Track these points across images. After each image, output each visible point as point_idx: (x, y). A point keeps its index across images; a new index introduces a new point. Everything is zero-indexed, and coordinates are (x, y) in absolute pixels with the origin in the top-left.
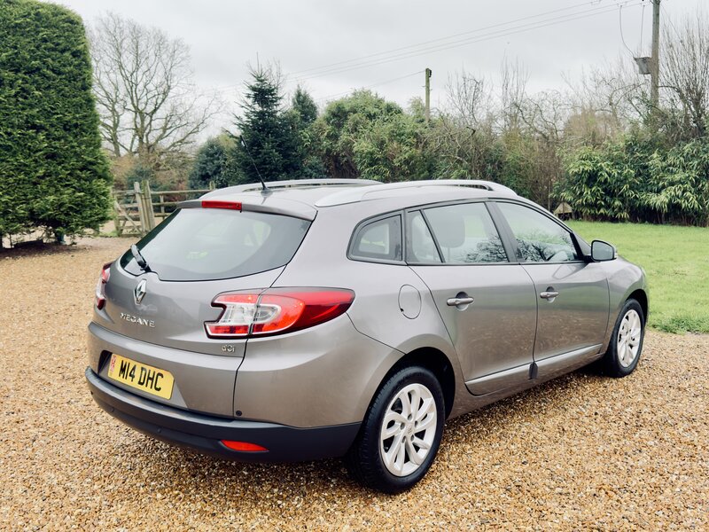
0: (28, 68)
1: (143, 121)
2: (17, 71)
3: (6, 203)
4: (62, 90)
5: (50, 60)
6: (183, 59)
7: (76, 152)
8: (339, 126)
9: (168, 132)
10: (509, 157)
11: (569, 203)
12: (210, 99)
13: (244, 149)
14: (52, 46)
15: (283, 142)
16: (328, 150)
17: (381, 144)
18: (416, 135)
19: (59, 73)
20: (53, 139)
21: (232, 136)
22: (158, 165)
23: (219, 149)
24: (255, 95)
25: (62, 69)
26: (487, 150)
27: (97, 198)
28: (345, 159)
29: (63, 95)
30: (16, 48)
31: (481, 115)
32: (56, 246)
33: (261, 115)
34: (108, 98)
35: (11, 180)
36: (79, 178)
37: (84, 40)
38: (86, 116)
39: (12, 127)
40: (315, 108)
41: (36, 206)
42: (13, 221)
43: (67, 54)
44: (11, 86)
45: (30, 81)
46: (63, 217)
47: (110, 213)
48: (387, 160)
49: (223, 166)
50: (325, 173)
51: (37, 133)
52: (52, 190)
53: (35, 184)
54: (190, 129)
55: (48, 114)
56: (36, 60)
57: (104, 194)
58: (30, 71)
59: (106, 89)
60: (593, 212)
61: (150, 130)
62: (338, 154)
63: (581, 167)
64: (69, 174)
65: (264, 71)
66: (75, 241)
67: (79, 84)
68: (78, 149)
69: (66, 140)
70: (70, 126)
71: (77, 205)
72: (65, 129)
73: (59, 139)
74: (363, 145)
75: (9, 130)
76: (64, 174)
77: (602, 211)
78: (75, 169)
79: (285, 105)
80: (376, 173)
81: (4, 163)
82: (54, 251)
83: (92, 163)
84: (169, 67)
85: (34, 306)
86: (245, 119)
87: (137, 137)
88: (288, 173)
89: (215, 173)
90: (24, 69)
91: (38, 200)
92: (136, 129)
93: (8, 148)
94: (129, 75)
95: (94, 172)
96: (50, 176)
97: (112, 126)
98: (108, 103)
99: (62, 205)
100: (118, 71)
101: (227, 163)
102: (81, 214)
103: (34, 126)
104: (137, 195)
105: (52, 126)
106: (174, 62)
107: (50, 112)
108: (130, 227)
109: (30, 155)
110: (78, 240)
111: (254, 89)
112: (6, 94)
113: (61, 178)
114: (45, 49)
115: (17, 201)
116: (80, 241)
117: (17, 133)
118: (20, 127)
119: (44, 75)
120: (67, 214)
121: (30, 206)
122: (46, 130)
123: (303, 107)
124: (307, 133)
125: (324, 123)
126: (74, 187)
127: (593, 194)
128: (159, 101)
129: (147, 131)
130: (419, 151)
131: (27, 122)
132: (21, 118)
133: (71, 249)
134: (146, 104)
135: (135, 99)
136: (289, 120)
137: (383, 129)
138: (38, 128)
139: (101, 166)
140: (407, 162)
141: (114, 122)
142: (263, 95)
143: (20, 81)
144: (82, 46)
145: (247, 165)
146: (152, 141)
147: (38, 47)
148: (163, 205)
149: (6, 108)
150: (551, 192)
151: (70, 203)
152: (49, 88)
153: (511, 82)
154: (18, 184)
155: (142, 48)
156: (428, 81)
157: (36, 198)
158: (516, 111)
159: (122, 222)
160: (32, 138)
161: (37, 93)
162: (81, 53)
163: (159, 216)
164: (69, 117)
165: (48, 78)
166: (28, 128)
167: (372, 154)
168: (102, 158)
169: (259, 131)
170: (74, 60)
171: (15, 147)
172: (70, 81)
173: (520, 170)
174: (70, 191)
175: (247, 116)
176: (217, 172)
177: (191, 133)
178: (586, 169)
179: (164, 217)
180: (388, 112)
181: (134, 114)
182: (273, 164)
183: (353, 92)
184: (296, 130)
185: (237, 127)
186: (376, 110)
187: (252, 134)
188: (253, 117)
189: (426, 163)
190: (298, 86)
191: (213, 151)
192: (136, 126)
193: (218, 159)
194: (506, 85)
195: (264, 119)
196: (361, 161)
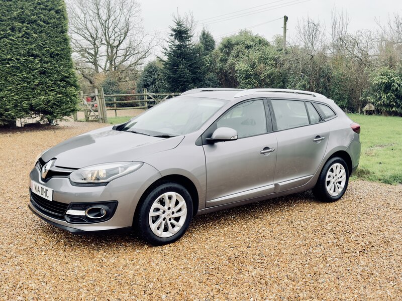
0: (29, 20)
1: (112, 51)
2: (23, 22)
3: (17, 100)
4: (50, 33)
5: (42, 15)
6: (137, 12)
7: (57, 70)
8: (228, 54)
9: (127, 57)
10: (335, 73)
11: (373, 103)
12: (152, 37)
13: (168, 69)
14: (44, 7)
15: (192, 64)
16: (220, 69)
17: (253, 65)
18: (275, 59)
19: (48, 23)
20: (44, 62)
21: (161, 60)
22: (120, 79)
23: (155, 68)
24: (176, 34)
25: (49, 21)
26: (320, 69)
27: (70, 98)
28: (231, 75)
29: (50, 36)
30: (22, 8)
31: (318, 46)
32: (48, 126)
33: (179, 47)
34: (92, 36)
35: (19, 87)
36: (59, 86)
37: (62, 3)
38: (63, 49)
39: (20, 56)
40: (214, 42)
41: (33, 102)
42: (20, 111)
43: (52, 12)
44: (20, 32)
45: (31, 28)
46: (49, 109)
47: (78, 107)
48: (257, 75)
49: (157, 79)
50: (219, 84)
51: (35, 58)
52: (43, 93)
53: (33, 89)
54: (140, 56)
55: (41, 48)
56: (34, 15)
57: (74, 96)
58: (31, 22)
59: (91, 31)
60: (388, 109)
61: (116, 57)
62: (227, 71)
63: (380, 80)
64: (53, 83)
65: (182, 19)
66: (58, 123)
67: (60, 30)
68: (58, 69)
69: (51, 63)
70: (54, 55)
71: (58, 102)
72: (51, 57)
73: (47, 63)
74: (242, 66)
75: (18, 57)
76: (50, 83)
77: (394, 109)
78: (57, 80)
79: (195, 40)
80: (249, 83)
81: (15, 77)
82: (46, 129)
83: (67, 77)
84: (128, 17)
85: (21, 159)
86: (169, 49)
87: (109, 61)
88: (195, 83)
89: (152, 83)
90: (27, 21)
91: (35, 98)
92: (108, 56)
93: (18, 68)
94: (104, 22)
95: (68, 82)
96: (42, 84)
97: (94, 54)
98: (91, 39)
99: (49, 102)
100: (97, 20)
101: (159, 77)
102: (60, 107)
103: (33, 55)
104: (97, 97)
105: (43, 55)
106: (131, 14)
107: (42, 46)
108: (93, 116)
109: (30, 72)
110: (59, 122)
111: (175, 31)
112: (17, 36)
113: (48, 86)
114: (39, 9)
115: (23, 99)
116: (61, 124)
117: (22, 59)
118: (24, 55)
119: (38, 25)
120: (52, 107)
121: (30, 102)
122: (40, 57)
123: (206, 42)
124: (208, 58)
125: (219, 52)
126: (57, 92)
127: (388, 98)
128: (122, 38)
129: (114, 57)
130: (277, 69)
131: (29, 52)
132: (25, 50)
133: (55, 128)
134: (114, 40)
135: (107, 36)
136: (197, 50)
137: (254, 55)
138: (35, 56)
139: (72, 79)
140: (269, 76)
141: (95, 52)
142: (181, 34)
143: (25, 28)
144: (61, 6)
145: (170, 78)
146: (117, 64)
147: (35, 8)
148: (115, 103)
149: (16, 44)
150: (362, 96)
151: (54, 100)
152: (41, 32)
153: (338, 24)
154: (23, 89)
155: (112, 5)
156: (285, 24)
157: (34, 97)
158: (341, 42)
159: (89, 113)
160: (32, 62)
161: (34, 35)
162: (61, 11)
163: (112, 110)
164: (53, 50)
165: (41, 26)
166: (29, 56)
167: (247, 71)
168: (73, 74)
169: (178, 57)
170: (56, 15)
171: (22, 68)
172: (54, 28)
173: (341, 82)
174: (54, 94)
175: (170, 47)
176: (153, 83)
177: (141, 58)
178: (383, 82)
179: (116, 110)
180: (260, 44)
181: (107, 47)
182: (186, 78)
183: (240, 31)
184: (201, 56)
185: (164, 54)
186: (252, 43)
187: (173, 59)
188: (174, 49)
189: (281, 77)
190: (204, 28)
191: (151, 70)
192: (108, 54)
193: (154, 75)
194: (334, 27)
195: (180, 50)
196: (240, 76)
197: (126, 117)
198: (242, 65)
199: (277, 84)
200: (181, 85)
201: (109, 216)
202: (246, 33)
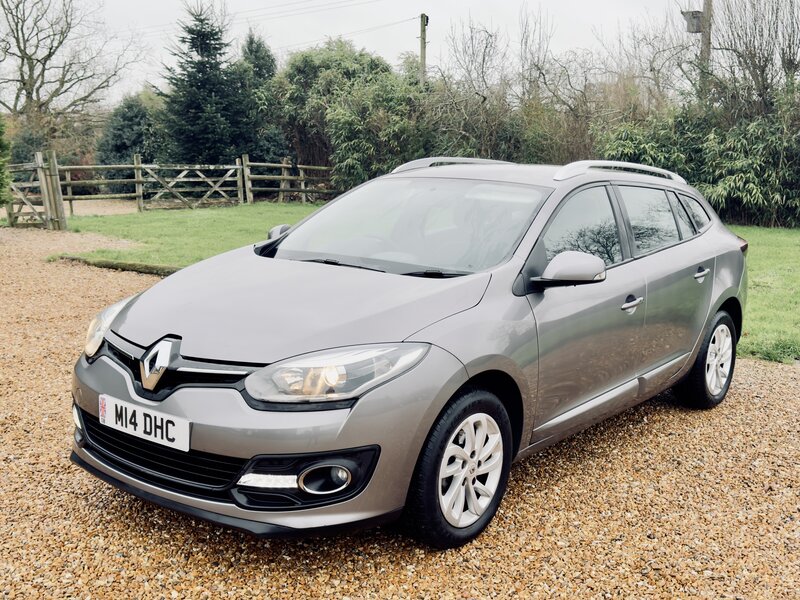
1: (32, 69)
8: (307, 85)
9: (67, 85)
10: (529, 134)
12: (126, 43)
13: (176, 113)
15: (230, 104)
16: (291, 117)
17: (363, 112)
18: (409, 102)
21: (160, 94)
22: (54, 130)
23: (140, 110)
24: (193, 39)
26: (500, 124)
28: (315, 130)
31: (493, 79)
33: (200, 66)
40: (273, 60)
48: (371, 133)
49: (146, 134)
54: (97, 82)
61: (43, 83)
62: (305, 124)
63: (620, 149)
65: (205, 7)
74: (339, 113)
79: (232, 55)
86: (179, 70)
87: (24, 92)
89: (135, 143)
92: (22, 81)
94: (12, 7)
101: (151, 131)
104: (39, 170)
108: (28, 214)
111: (191, 31)
123: (257, 58)
124: (262, 93)
125: (286, 81)
128: (55, 44)
129: (37, 85)
130: (413, 123)
134: (37, 47)
135: (21, 40)
136: (237, 76)
137: (364, 91)
140: (396, 136)
142: (204, 39)
145: (182, 134)
146: (44, 97)
148: (69, 185)
153: (531, 35)
156: (423, 31)
158: (536, 74)
159: (17, 207)
167: (351, 124)
169: (199, 88)
173: (542, 151)
175: (181, 66)
176: (137, 142)
177: (98, 88)
178: (626, 152)
179: (71, 200)
180: (372, 69)
181: (20, 61)
182: (218, 134)
183: (327, 40)
184: (248, 89)
185: (168, 81)
186: (356, 66)
187: (189, 92)
188: (189, 69)
189: (421, 139)
190: (250, 29)
191: (132, 113)
192: (22, 77)
193: (139, 124)
194: (525, 40)
195: (204, 73)
196: (336, 133)
197: (96, 216)
198: (340, 110)
199: (413, 153)
200: (206, 148)
201: (358, 483)
202: (341, 44)
